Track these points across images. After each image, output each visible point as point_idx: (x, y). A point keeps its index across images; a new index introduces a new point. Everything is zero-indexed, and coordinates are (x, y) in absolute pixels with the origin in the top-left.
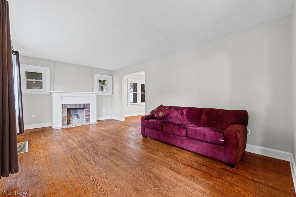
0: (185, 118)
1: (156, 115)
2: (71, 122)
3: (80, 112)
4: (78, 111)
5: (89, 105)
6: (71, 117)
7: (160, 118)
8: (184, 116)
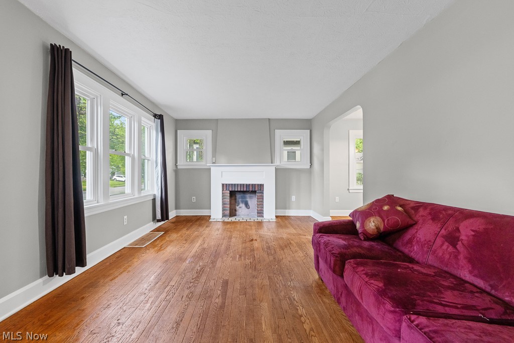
2: (237, 213)
3: (251, 198)
4: (248, 195)
5: (261, 186)
6: (238, 206)
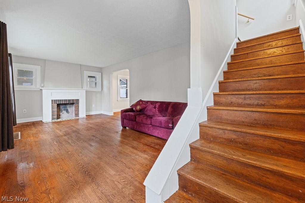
0: (157, 111)
1: (134, 109)
2: (61, 117)
3: (70, 107)
4: (68, 106)
5: (78, 101)
6: (61, 112)
7: (137, 111)
8: (156, 109)
